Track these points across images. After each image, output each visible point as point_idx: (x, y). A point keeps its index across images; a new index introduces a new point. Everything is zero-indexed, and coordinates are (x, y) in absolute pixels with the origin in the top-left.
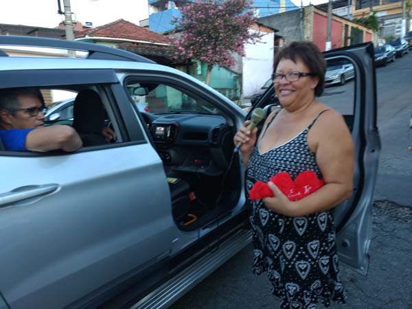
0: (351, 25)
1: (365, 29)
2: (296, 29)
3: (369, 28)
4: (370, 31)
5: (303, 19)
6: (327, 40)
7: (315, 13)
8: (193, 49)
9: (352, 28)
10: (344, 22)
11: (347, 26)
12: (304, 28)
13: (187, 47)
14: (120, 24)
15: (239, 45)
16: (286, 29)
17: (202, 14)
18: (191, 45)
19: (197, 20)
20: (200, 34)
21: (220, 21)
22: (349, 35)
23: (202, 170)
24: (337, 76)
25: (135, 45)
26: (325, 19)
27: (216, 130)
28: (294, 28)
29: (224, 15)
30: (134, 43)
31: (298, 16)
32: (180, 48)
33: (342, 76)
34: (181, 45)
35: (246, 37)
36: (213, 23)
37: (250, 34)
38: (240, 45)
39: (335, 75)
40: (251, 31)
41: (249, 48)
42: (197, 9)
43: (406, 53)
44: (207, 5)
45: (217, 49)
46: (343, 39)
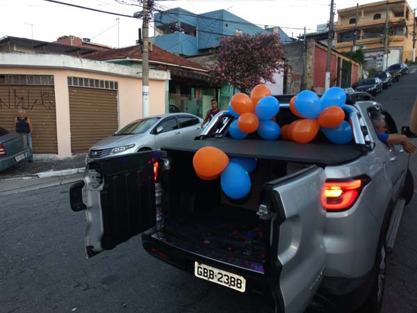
0: (342, 57)
1: (353, 62)
2: (300, 59)
3: (356, 62)
4: (357, 64)
5: (306, 51)
6: (326, 70)
7: (316, 46)
8: (232, 76)
9: (343, 60)
10: (337, 55)
11: (339, 58)
12: (306, 59)
19: (237, 51)
22: (341, 66)
28: (297, 58)
31: (302, 48)
35: (273, 67)
38: (270, 74)
43: (390, 85)
46: (336, 70)
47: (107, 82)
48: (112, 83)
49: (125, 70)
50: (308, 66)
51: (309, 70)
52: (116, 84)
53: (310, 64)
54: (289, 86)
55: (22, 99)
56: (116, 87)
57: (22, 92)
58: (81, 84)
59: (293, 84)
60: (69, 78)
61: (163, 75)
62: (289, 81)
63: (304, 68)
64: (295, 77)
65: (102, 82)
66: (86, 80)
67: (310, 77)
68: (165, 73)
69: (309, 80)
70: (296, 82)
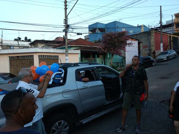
0: (172, 36)
2: (148, 39)
5: (150, 35)
6: (161, 43)
7: (155, 32)
10: (169, 35)
11: (170, 36)
12: (151, 38)
13: (104, 49)
14: (80, 40)
15: (123, 47)
16: (143, 39)
17: (110, 37)
18: (106, 48)
19: (108, 39)
20: (109, 44)
21: (116, 40)
22: (172, 40)
23: (111, 88)
24: (165, 57)
25: (85, 47)
26: (160, 34)
27: (114, 78)
28: (146, 38)
29: (117, 38)
30: (84, 47)
31: (148, 34)
32: (102, 49)
33: (168, 57)
34: (102, 48)
35: (126, 44)
36: (114, 40)
37: (128, 43)
39: (164, 57)
40: (128, 42)
41: (127, 48)
42: (108, 35)
44: (111, 34)
45: (115, 49)
46: (169, 42)
47: (54, 56)
48: (56, 56)
49: (61, 51)
50: (151, 41)
51: (152, 43)
52: (58, 56)
53: (153, 40)
54: (141, 51)
55: (24, 64)
56: (58, 57)
57: (24, 62)
58: (43, 57)
59: (144, 50)
60: (39, 56)
61: (77, 52)
62: (141, 48)
63: (150, 42)
64: (145, 47)
65: (52, 56)
66: (46, 56)
67: (153, 46)
68: (78, 51)
69: (153, 47)
70: (146, 49)
